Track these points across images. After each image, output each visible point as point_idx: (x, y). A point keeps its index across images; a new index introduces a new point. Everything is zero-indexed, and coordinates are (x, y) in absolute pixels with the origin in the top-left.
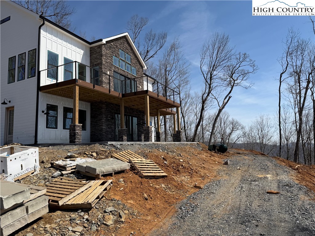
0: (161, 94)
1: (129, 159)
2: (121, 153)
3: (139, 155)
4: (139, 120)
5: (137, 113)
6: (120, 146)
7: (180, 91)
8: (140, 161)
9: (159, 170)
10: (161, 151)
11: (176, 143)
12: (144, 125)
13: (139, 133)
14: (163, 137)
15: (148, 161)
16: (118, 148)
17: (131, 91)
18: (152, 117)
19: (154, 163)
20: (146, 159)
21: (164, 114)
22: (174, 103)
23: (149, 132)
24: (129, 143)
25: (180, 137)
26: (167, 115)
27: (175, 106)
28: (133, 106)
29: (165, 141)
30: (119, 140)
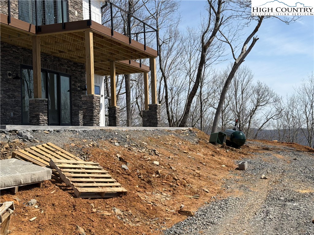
0: (119, 31)
1: (49, 160)
2: (34, 148)
3: (70, 152)
4: (73, 83)
5: (68, 67)
6: (32, 134)
7: (159, 24)
8: (74, 164)
9: (110, 182)
10: (117, 144)
11: (148, 128)
12: (84, 91)
13: (74, 108)
14: (122, 117)
15: (89, 164)
16: (27, 139)
17: (56, 20)
18: (101, 77)
19: (101, 168)
20: (85, 160)
21: (127, 71)
22: (145, 49)
23: (93, 107)
24: (52, 128)
25: (157, 118)
26: (132, 73)
27: (147, 56)
28: (60, 52)
29: (128, 126)
30: (30, 121)
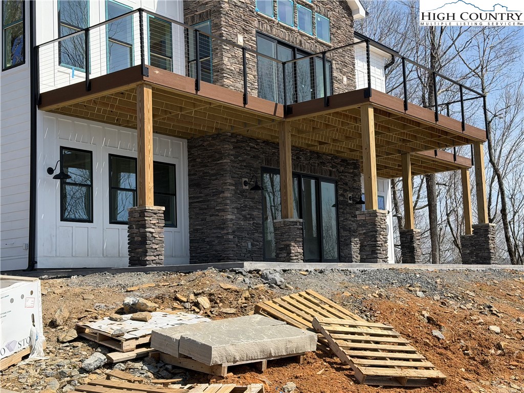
0: (415, 101)
1: (311, 319)
2: (287, 298)
3: (344, 305)
4: (340, 192)
5: (332, 167)
6: (282, 276)
7: (485, 84)
8: (351, 326)
9: (414, 360)
10: (420, 294)
11: (474, 267)
12: (358, 206)
13: (344, 233)
14: (424, 246)
15: (377, 328)
16: (276, 284)
17: (314, 94)
18: (386, 180)
19: (397, 334)
20: (368, 320)
21: (429, 169)
22: (463, 129)
23: (376, 231)
24: (312, 267)
25: (489, 249)
26: (437, 171)
27: (467, 141)
28: (321, 143)
29: (434, 262)
30: (277, 255)
